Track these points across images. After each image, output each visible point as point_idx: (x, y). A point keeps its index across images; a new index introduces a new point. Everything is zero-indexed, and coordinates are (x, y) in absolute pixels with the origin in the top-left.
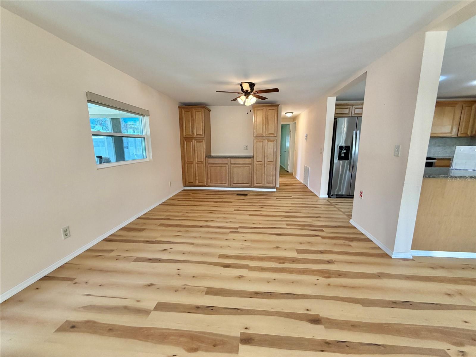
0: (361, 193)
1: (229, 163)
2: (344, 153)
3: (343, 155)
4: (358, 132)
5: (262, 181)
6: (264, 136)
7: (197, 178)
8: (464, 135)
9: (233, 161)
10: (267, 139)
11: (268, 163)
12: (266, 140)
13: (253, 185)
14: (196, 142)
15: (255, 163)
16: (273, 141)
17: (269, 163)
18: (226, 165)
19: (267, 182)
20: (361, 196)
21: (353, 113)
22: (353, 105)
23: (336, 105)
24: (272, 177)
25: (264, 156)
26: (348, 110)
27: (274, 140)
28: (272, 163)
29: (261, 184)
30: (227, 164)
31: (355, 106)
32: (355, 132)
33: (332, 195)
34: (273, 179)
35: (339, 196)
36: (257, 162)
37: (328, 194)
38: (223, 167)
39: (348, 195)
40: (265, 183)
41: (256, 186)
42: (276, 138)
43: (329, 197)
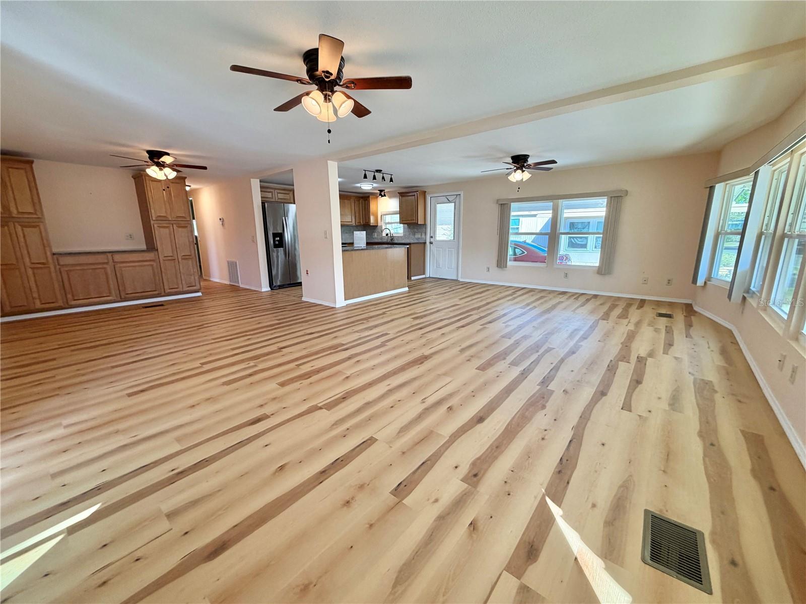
0: (307, 271)
1: (111, 261)
2: (277, 240)
3: (277, 243)
4: (286, 218)
5: (178, 284)
6: (170, 219)
7: (35, 295)
8: (359, 224)
9: (117, 258)
10: (175, 224)
11: (183, 257)
12: (175, 226)
13: (165, 291)
14: (19, 227)
15: (161, 258)
16: (186, 227)
17: (185, 258)
18: (105, 266)
19: (187, 284)
20: (307, 273)
21: (277, 199)
22: (275, 189)
23: (261, 187)
24: (193, 277)
25: (175, 248)
26: (271, 194)
27: (186, 225)
28: (191, 257)
29: (177, 288)
30: (107, 263)
31: (278, 191)
32: (284, 218)
33: (275, 287)
34: (195, 279)
35: (281, 287)
36: (165, 257)
37: (270, 287)
38: (98, 271)
39: (288, 284)
40: (185, 286)
41: (169, 293)
42: (189, 222)
43: (272, 289)
